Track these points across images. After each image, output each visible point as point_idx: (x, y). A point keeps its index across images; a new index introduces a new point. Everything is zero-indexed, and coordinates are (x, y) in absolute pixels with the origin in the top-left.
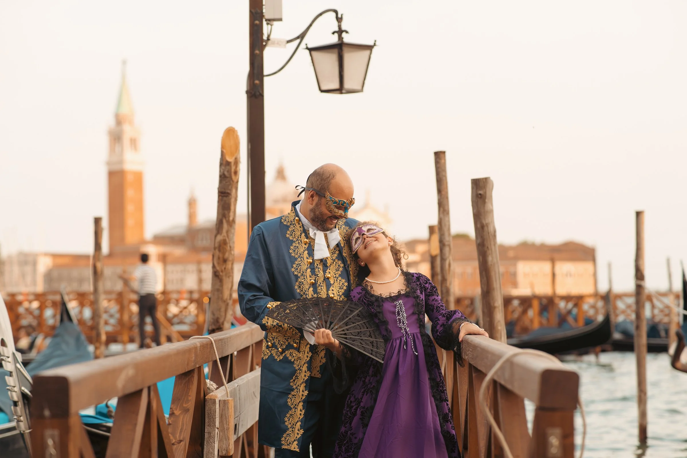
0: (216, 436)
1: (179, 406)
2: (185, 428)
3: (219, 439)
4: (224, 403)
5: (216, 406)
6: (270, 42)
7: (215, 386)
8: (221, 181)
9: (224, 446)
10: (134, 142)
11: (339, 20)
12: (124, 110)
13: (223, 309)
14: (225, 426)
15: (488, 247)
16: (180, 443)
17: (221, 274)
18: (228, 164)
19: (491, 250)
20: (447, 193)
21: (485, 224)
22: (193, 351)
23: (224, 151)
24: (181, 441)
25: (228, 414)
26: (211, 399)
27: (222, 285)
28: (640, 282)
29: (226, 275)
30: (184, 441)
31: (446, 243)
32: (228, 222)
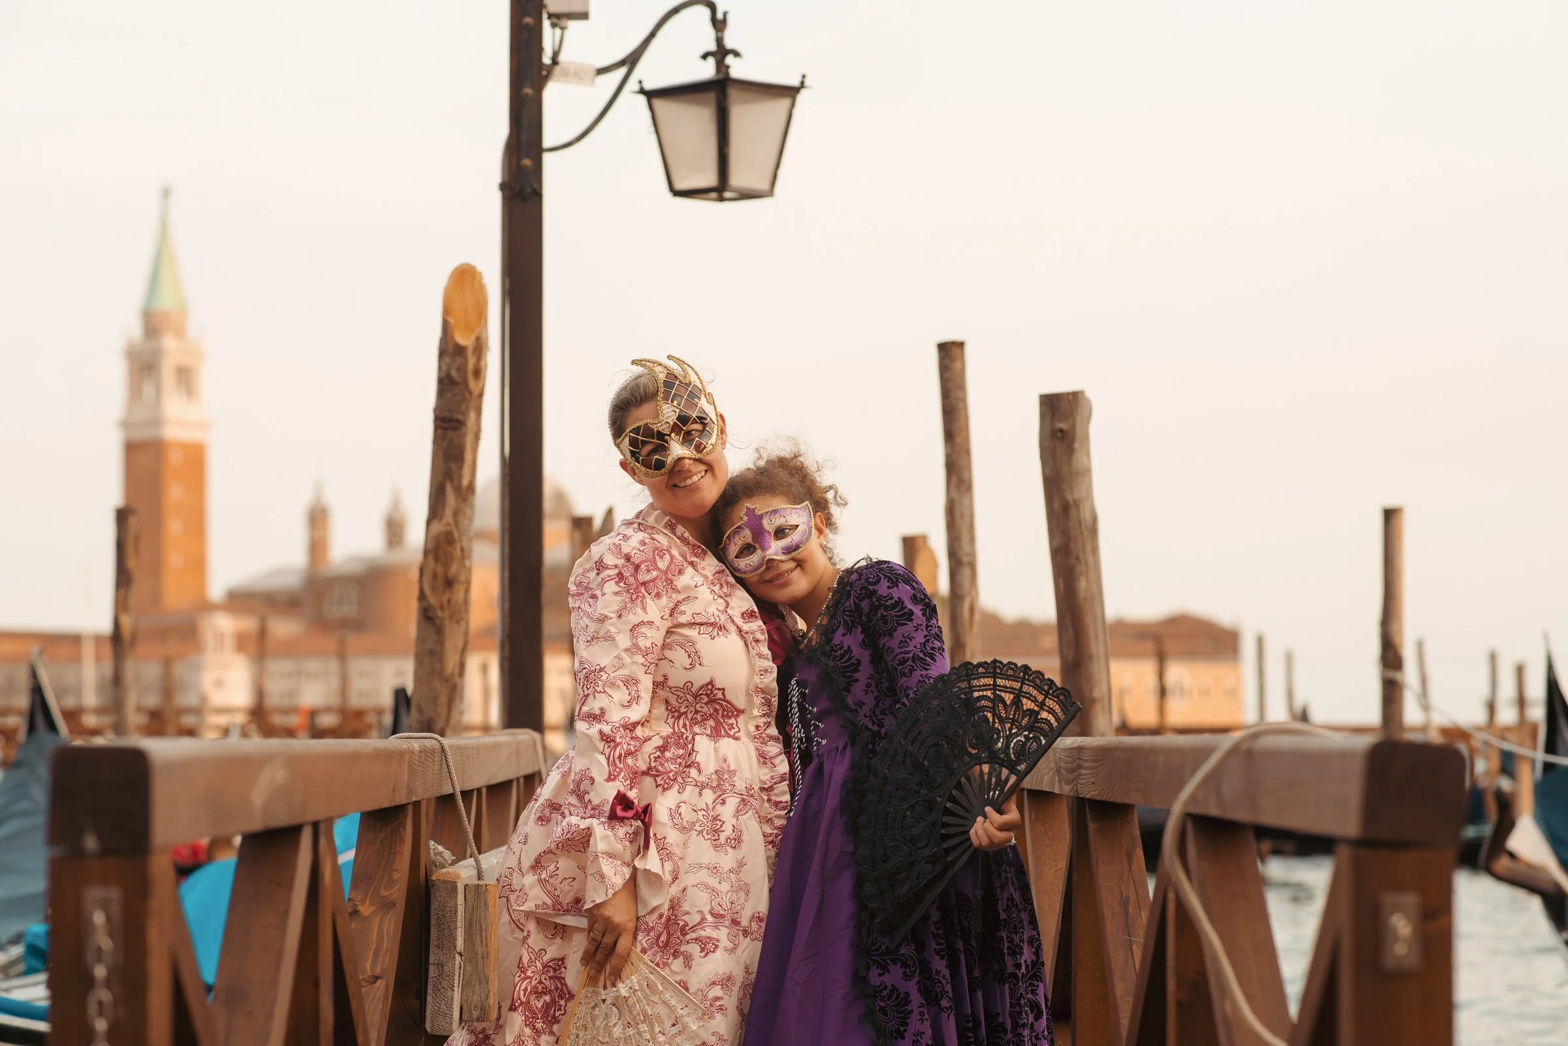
0: (457, 974)
1: (369, 897)
2: (384, 949)
3: (463, 980)
4: (477, 892)
5: (456, 900)
6: (557, 69)
7: (447, 855)
8: (441, 393)
9: (476, 998)
10: (186, 377)
11: (719, 25)
12: (165, 302)
13: (443, 699)
14: (479, 949)
15: (1077, 558)
16: (376, 982)
17: (439, 613)
18: (460, 350)
19: (1086, 563)
20: (967, 440)
21: (1071, 502)
22: (407, 757)
23: (451, 320)
24: (377, 978)
25: (486, 919)
26: (444, 882)
27: (441, 642)
28: (1391, 674)
29: (451, 617)
30: (384, 978)
31: (965, 559)
32: (458, 490)
